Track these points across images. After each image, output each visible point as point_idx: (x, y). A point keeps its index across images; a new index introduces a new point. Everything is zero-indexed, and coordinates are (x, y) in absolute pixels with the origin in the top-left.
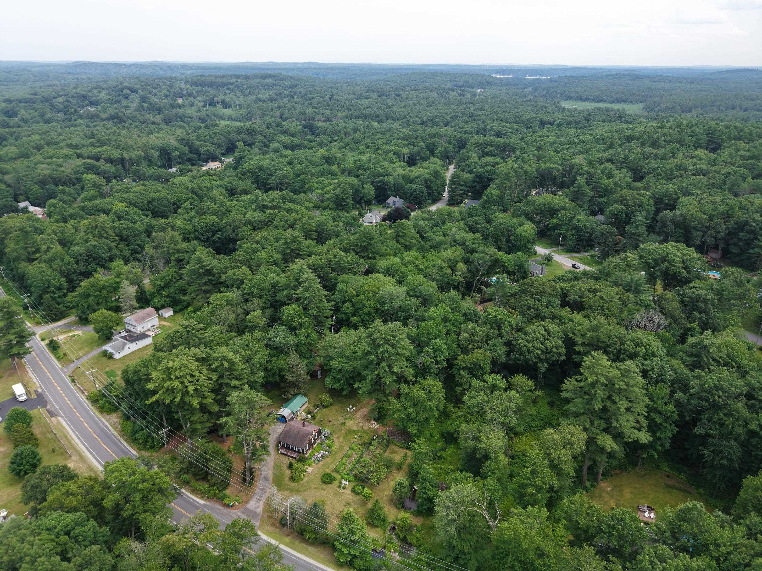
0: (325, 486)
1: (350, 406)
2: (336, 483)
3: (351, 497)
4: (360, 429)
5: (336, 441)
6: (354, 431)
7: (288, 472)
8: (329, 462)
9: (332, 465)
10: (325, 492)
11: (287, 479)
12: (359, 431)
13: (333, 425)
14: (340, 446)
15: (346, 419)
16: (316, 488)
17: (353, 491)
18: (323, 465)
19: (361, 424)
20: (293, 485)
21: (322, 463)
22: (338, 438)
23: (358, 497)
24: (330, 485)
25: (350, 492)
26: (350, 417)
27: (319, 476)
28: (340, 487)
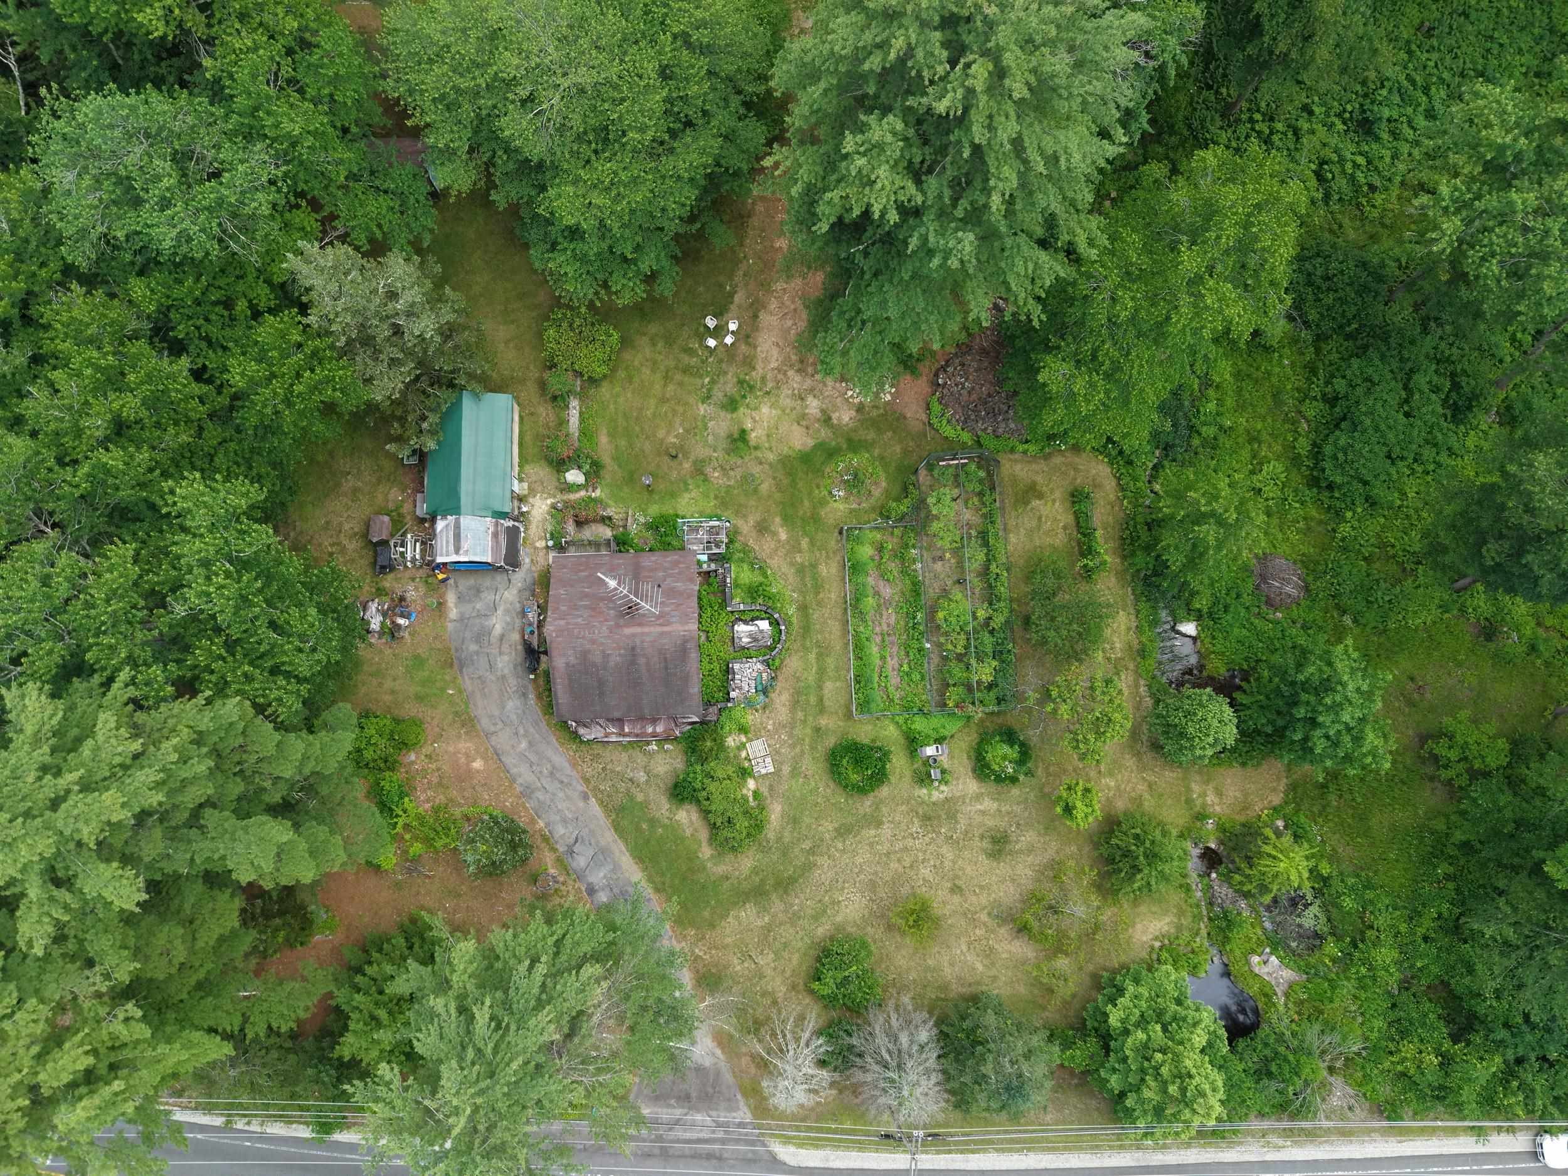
0: (866, 805)
1: (711, 322)
2: (899, 763)
3: (988, 804)
4: (824, 433)
5: (764, 547)
6: (805, 458)
7: (686, 817)
8: (811, 677)
9: (829, 686)
10: (887, 830)
11: (706, 852)
12: (831, 453)
13: (699, 470)
14: (801, 570)
15: (731, 405)
16: (842, 832)
17: (981, 768)
18: (795, 704)
19: (813, 405)
20: (747, 863)
21: (781, 699)
22: (762, 528)
23: (1015, 791)
24: (884, 791)
25: (972, 786)
26: (746, 387)
27: (813, 767)
28: (923, 778)
